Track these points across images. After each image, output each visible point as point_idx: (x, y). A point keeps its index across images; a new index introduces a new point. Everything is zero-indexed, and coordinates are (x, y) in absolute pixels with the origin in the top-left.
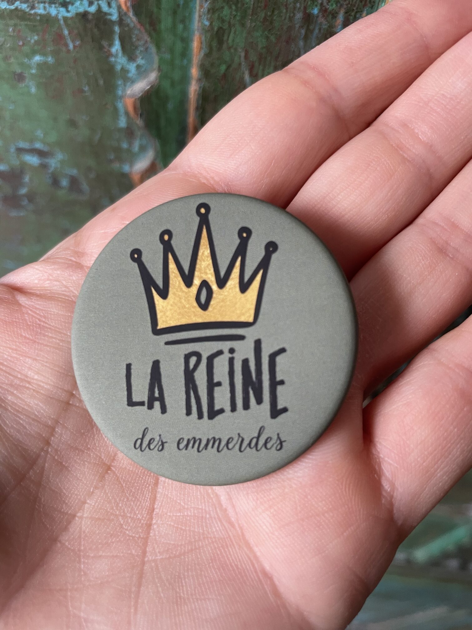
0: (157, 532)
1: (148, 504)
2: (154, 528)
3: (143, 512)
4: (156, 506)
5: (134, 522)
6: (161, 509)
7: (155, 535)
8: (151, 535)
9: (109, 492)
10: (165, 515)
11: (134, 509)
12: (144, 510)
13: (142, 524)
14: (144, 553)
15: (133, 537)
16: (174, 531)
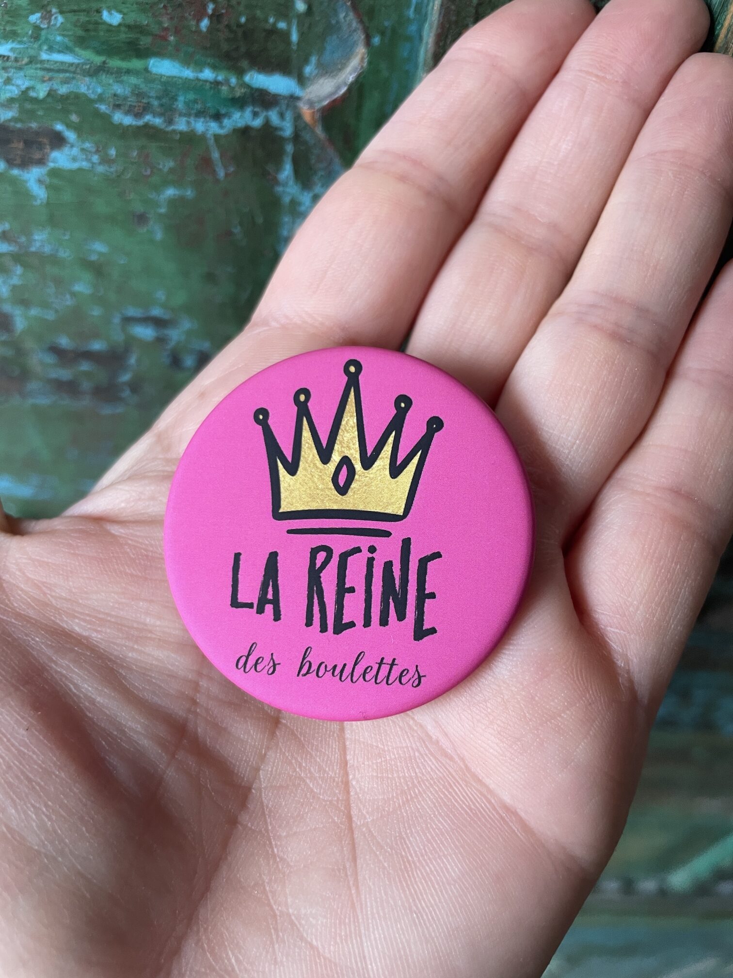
0: (358, 790)
1: (338, 757)
2: (353, 785)
3: (335, 767)
4: (348, 758)
5: (326, 781)
6: (355, 759)
7: (356, 793)
8: (352, 793)
9: (285, 751)
10: (363, 765)
11: (323, 766)
12: (335, 764)
13: (338, 783)
14: (350, 818)
15: (331, 802)
16: (380, 783)
